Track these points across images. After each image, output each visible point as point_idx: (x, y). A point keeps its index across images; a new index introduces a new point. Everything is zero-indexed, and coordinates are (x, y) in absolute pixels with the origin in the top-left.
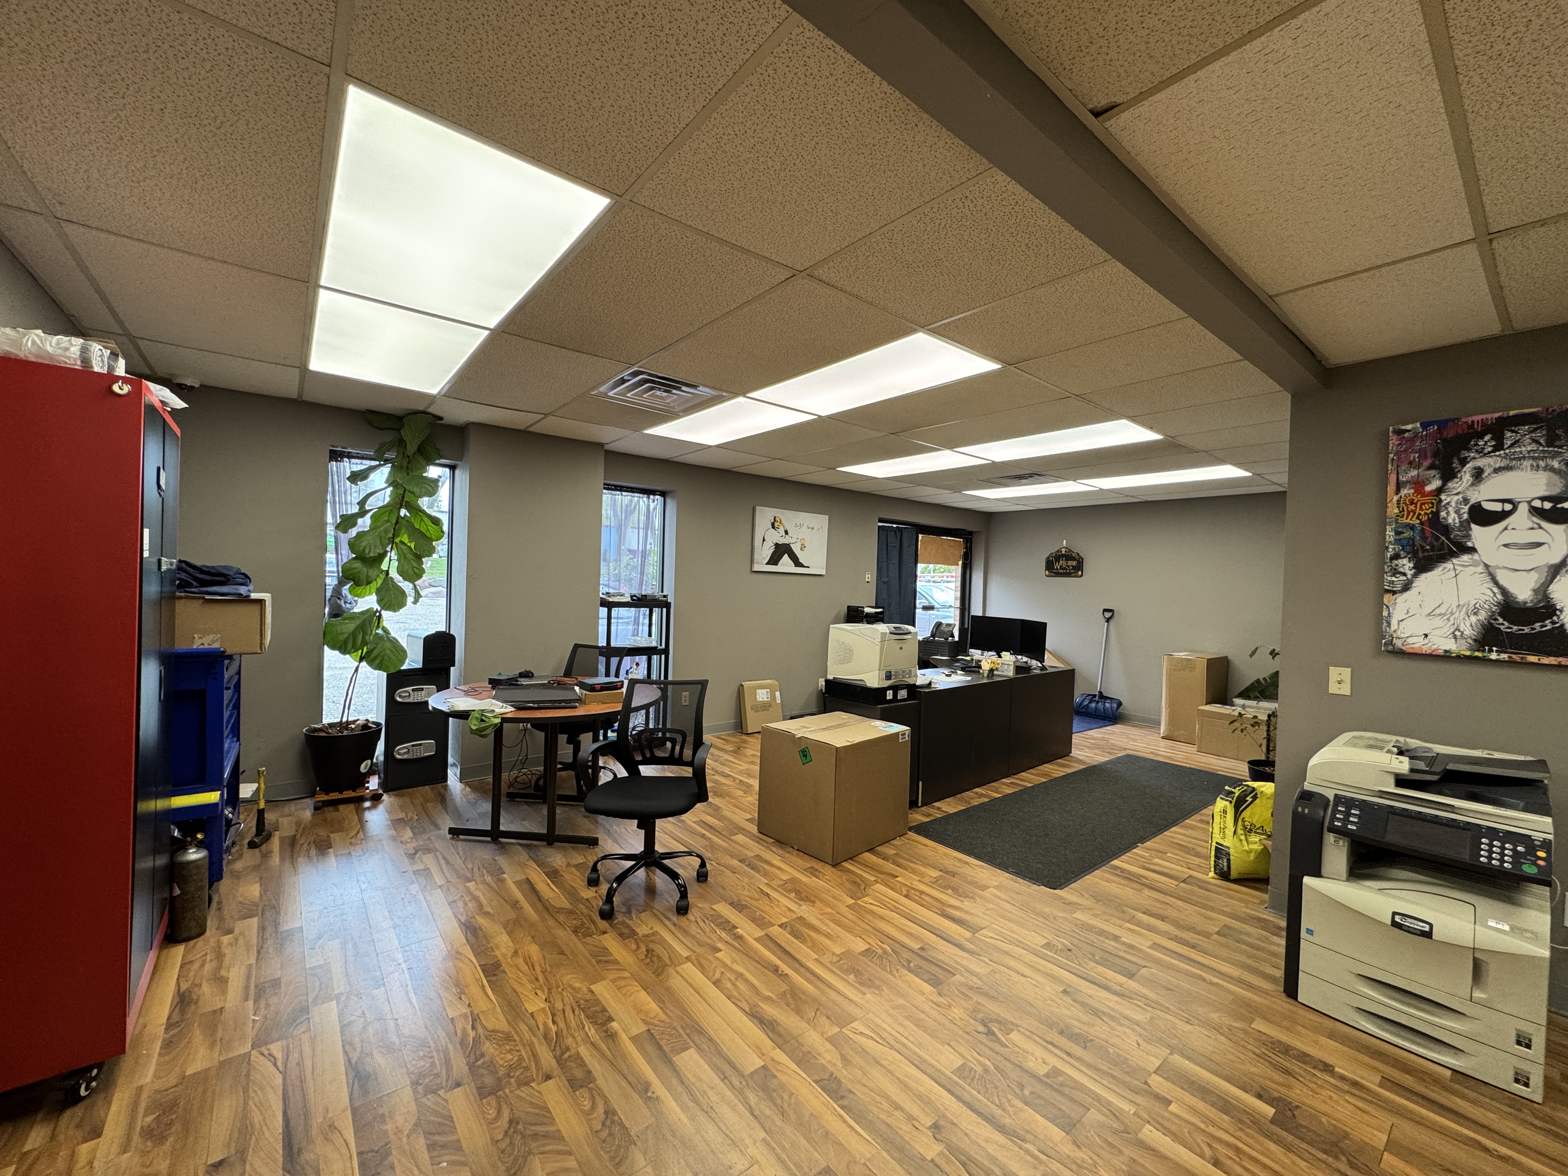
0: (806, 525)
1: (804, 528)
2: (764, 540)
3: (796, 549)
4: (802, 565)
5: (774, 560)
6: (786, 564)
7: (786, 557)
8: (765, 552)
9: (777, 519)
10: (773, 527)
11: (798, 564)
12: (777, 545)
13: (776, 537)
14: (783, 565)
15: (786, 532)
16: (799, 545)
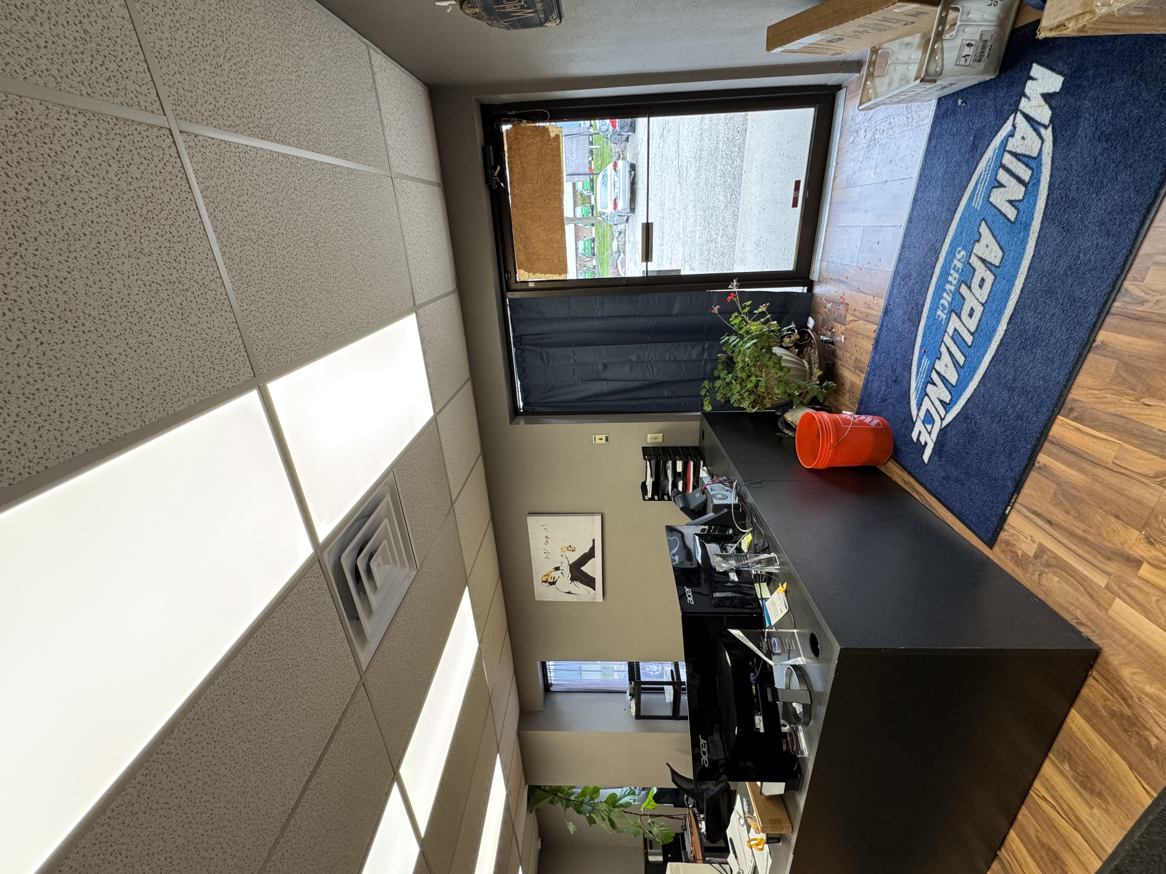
0: (544, 547)
1: (548, 548)
2: (569, 593)
3: (574, 557)
4: (593, 549)
5: (590, 582)
6: (593, 568)
7: (586, 569)
8: (581, 590)
9: (544, 579)
10: (553, 583)
11: (590, 555)
12: (572, 579)
13: (564, 579)
14: (594, 571)
15: (557, 569)
16: (569, 554)
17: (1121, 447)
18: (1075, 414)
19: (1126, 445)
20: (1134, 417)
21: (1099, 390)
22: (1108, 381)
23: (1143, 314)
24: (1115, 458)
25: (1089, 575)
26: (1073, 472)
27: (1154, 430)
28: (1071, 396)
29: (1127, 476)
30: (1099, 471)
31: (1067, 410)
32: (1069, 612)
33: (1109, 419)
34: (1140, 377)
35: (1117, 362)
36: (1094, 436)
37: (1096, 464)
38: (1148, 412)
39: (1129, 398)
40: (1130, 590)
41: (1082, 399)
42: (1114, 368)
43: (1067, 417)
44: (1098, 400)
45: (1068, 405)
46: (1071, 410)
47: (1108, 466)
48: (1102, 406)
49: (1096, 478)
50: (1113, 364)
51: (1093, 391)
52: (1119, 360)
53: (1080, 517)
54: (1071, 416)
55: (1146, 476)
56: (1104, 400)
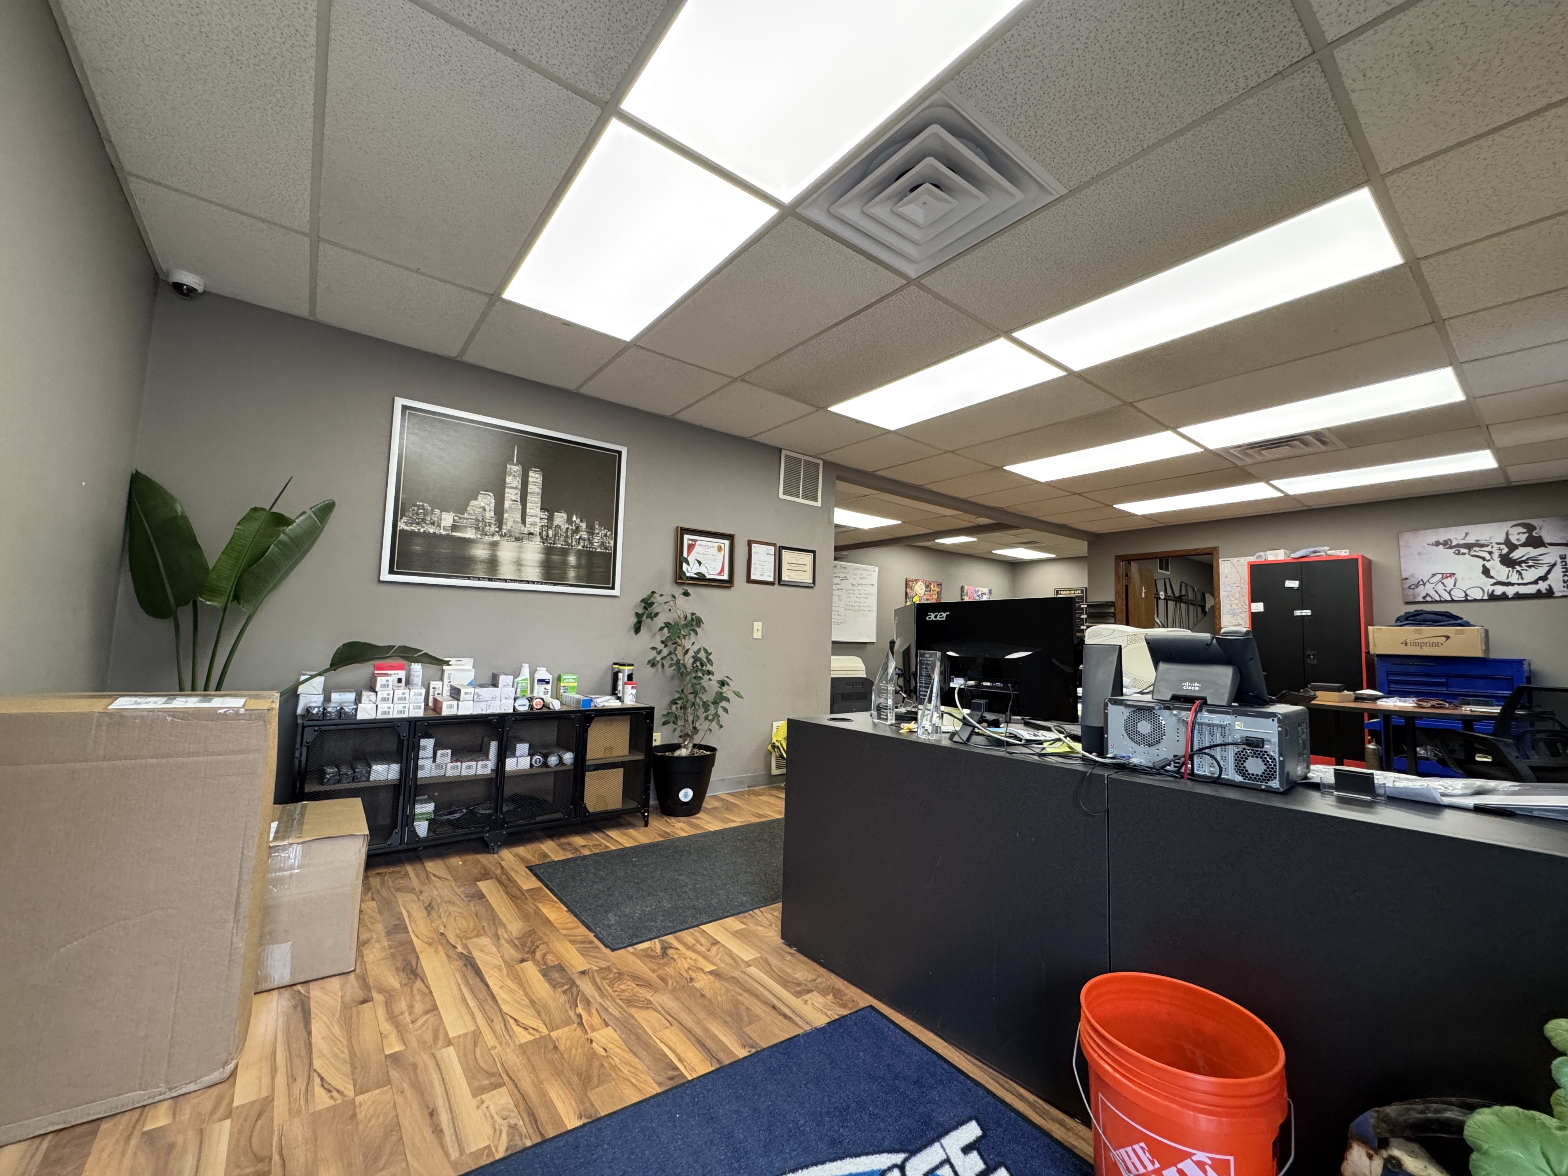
17: (654, 1033)
18: (671, 1073)
19: (650, 1032)
20: (624, 1047)
21: (628, 1080)
22: (613, 1083)
23: (525, 1115)
24: (667, 1027)
25: (762, 975)
26: (716, 1032)
27: (619, 1032)
28: (660, 1090)
29: (669, 1015)
30: (691, 1024)
31: (676, 1080)
32: (799, 960)
33: (643, 1054)
34: (587, 1071)
35: (589, 1093)
36: (670, 1048)
37: (690, 1031)
38: (611, 1045)
39: (612, 1062)
40: (732, 962)
41: (652, 1081)
42: (597, 1090)
43: (682, 1074)
44: (638, 1073)
45: (670, 1084)
46: (671, 1078)
47: (678, 1025)
48: (640, 1067)
49: (699, 1022)
50: (592, 1095)
51: (634, 1081)
52: (585, 1093)
53: (737, 1004)
54: (677, 1073)
55: (656, 1010)
56: (632, 1070)
